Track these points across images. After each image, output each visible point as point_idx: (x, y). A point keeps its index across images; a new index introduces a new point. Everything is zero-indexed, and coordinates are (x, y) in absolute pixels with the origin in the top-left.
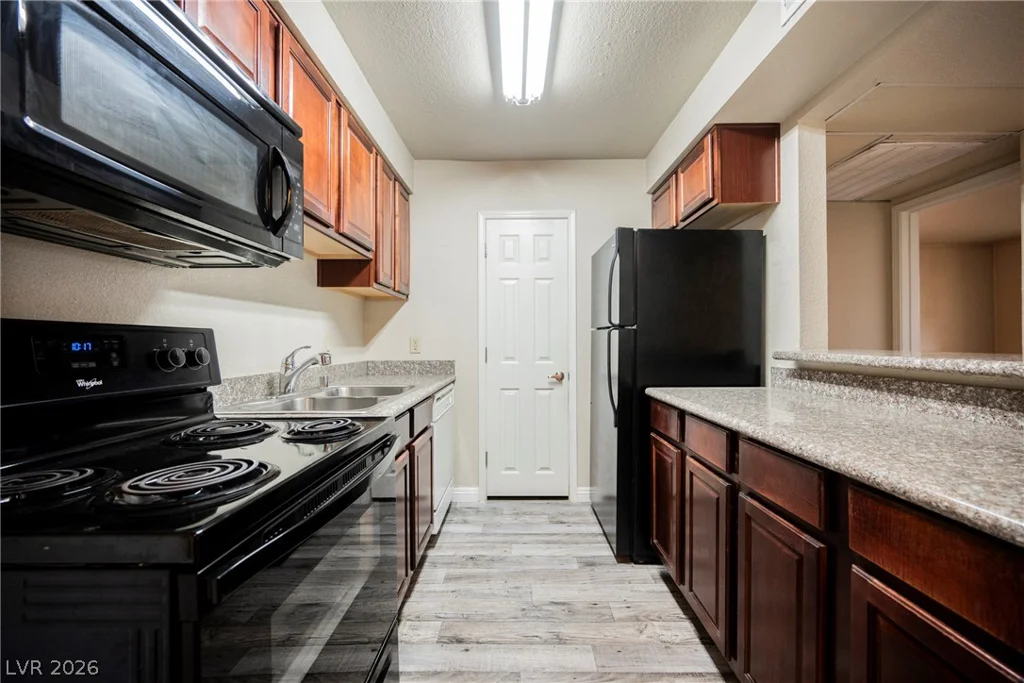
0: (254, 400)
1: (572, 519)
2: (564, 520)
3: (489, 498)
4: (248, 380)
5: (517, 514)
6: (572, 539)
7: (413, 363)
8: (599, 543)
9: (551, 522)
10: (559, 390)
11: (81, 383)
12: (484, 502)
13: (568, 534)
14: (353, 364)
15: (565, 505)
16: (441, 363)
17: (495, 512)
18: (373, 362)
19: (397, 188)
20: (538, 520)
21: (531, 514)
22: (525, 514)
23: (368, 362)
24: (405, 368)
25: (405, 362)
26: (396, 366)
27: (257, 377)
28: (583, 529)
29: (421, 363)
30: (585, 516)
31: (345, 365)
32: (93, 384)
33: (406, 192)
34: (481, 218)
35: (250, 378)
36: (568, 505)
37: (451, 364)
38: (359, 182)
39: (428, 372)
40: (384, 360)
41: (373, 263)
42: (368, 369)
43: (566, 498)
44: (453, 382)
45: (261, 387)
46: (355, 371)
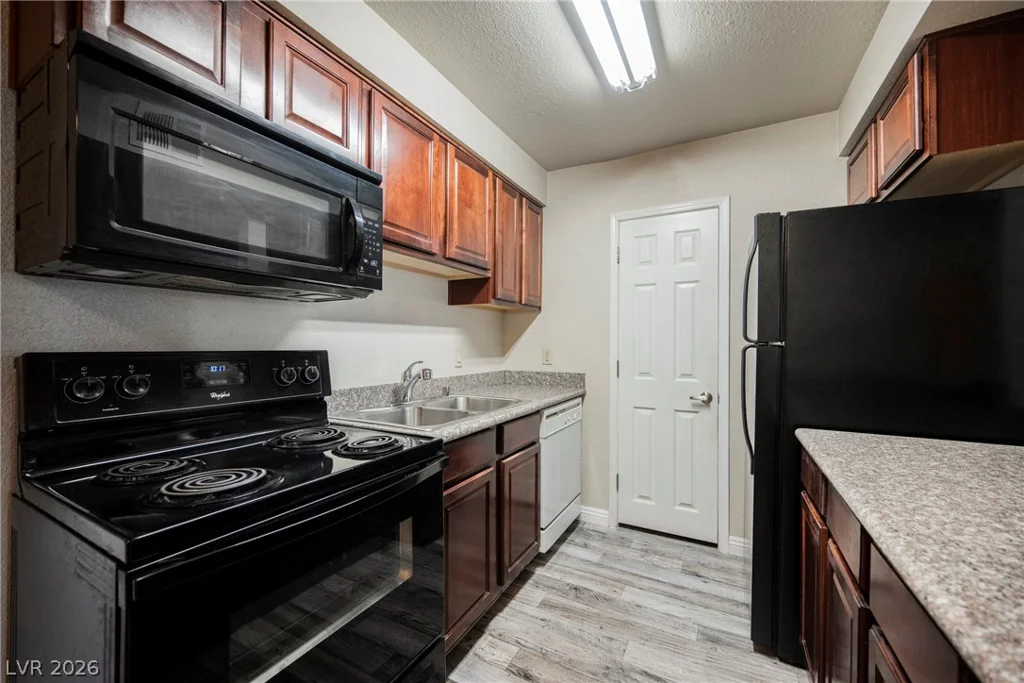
0: (378, 407)
1: (712, 574)
2: (702, 573)
3: (622, 525)
4: (374, 390)
5: (646, 551)
6: (704, 600)
7: (545, 374)
8: (739, 615)
9: (684, 572)
10: (705, 415)
11: (214, 395)
12: (614, 527)
13: (699, 592)
14: (488, 374)
15: (709, 554)
16: (571, 375)
17: (623, 542)
18: (510, 372)
19: (524, 205)
20: (668, 563)
21: (663, 555)
22: (656, 553)
23: (505, 372)
24: (537, 379)
25: (538, 373)
26: (530, 377)
27: (383, 387)
28: (724, 591)
29: (552, 375)
30: (732, 574)
31: (478, 375)
32: (222, 396)
33: (536, 207)
34: (613, 221)
35: (376, 387)
36: (716, 556)
37: (581, 377)
38: (470, 207)
39: (558, 384)
40: (518, 370)
41: (491, 281)
42: (505, 379)
43: (715, 546)
44: (582, 396)
45: (388, 395)
46: (490, 380)
